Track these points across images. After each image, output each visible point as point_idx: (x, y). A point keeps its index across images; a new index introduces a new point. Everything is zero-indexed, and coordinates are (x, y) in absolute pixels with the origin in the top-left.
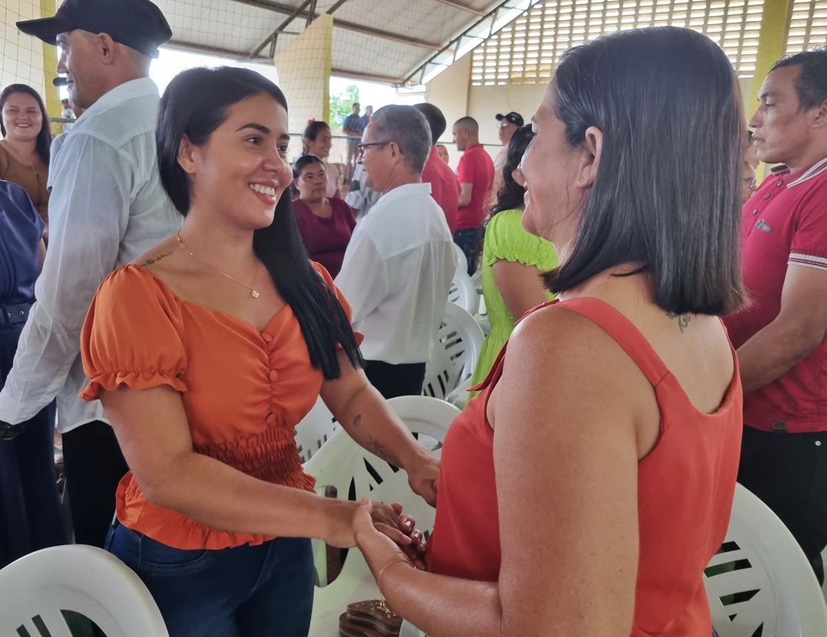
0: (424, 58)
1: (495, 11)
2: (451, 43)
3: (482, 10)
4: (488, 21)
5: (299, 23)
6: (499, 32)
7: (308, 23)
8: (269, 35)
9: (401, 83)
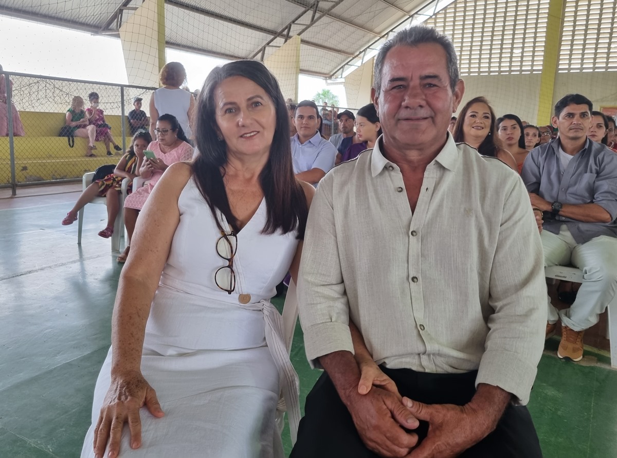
0: (344, 61)
1: (387, 34)
2: (360, 53)
7: (286, 41)
8: (260, 48)
9: (329, 76)
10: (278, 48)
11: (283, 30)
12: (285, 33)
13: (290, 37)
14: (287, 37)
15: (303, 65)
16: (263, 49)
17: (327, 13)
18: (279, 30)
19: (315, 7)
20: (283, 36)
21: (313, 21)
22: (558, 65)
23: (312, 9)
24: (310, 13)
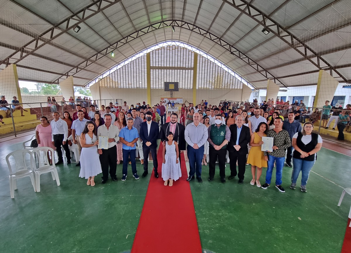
0: (89, 82)
2: (94, 79)
5: (65, 77)
9: (84, 86)
10: (64, 80)
13: (69, 76)
15: (74, 84)
16: (58, 80)
17: (83, 69)
18: (64, 74)
19: (77, 67)
20: (66, 75)
21: (77, 72)
22: (150, 86)
24: (75, 69)
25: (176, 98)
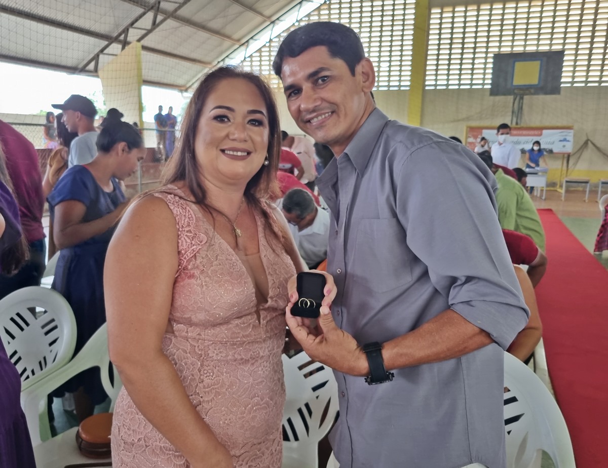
1: (247, 41)
2: (219, 62)
3: (238, 40)
4: (243, 48)
5: (115, 48)
6: (251, 56)
7: (123, 48)
8: (92, 56)
9: (185, 90)
10: (114, 57)
11: (120, 35)
12: (122, 37)
13: (129, 43)
14: (125, 44)
15: (147, 74)
16: (96, 58)
17: (173, 15)
18: (115, 35)
19: (156, 8)
20: (120, 42)
21: (155, 25)
22: (425, 80)
23: (152, 11)
24: (150, 15)
25: (541, 129)
